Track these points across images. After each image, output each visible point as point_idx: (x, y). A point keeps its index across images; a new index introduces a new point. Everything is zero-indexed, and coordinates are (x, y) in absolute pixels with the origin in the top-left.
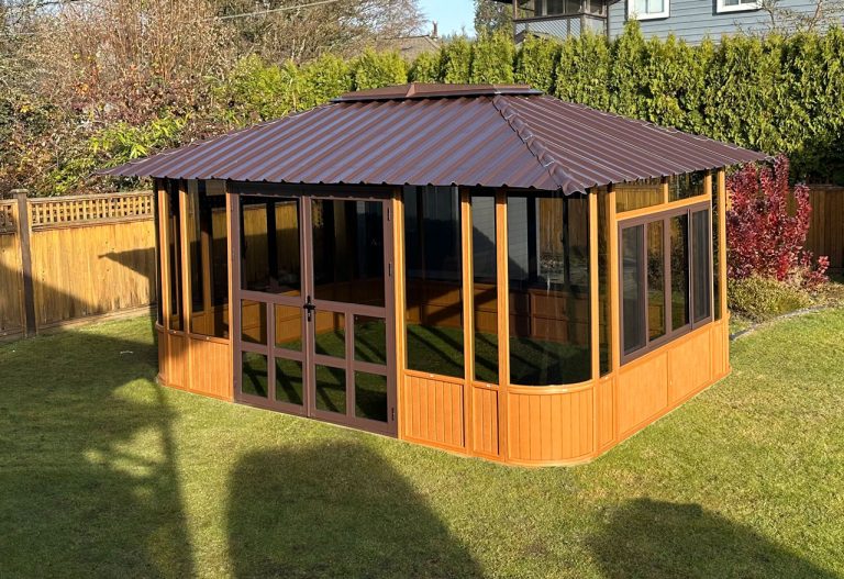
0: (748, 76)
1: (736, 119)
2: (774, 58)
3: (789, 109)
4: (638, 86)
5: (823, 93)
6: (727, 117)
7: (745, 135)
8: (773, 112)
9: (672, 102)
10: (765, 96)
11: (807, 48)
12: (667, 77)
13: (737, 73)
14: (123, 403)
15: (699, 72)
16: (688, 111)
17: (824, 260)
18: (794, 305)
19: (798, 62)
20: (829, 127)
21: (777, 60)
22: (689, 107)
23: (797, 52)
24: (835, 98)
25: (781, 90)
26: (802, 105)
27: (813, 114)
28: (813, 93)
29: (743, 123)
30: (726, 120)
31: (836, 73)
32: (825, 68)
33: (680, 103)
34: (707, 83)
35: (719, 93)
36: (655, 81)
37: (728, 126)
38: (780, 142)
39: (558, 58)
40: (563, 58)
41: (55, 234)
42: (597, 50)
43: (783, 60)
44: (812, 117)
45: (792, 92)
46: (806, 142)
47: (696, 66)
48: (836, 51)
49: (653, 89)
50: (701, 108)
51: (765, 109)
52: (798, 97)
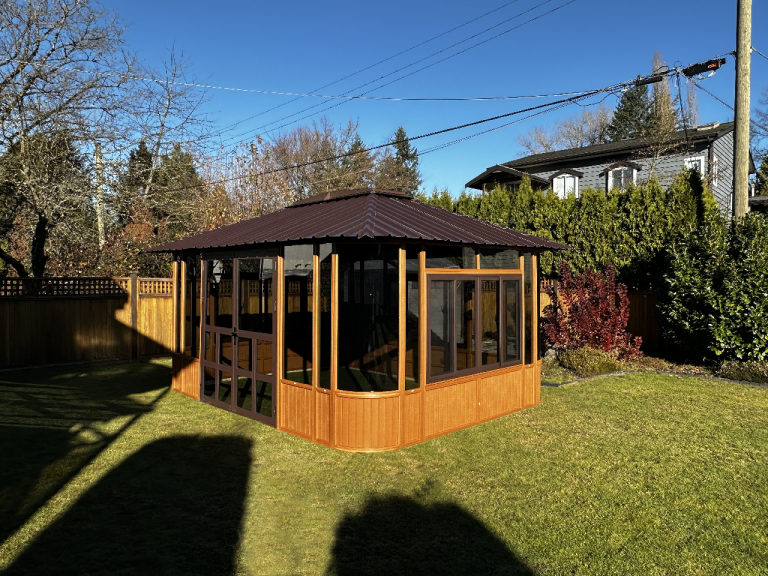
0: (595, 215)
1: (588, 244)
2: (613, 204)
3: (622, 237)
4: (527, 223)
5: (644, 226)
6: (582, 243)
7: (593, 256)
8: (611, 239)
9: (547, 233)
10: (606, 227)
11: (634, 195)
12: (544, 217)
13: (588, 214)
14: (130, 400)
15: (565, 213)
16: (557, 239)
17: (638, 339)
18: (611, 368)
19: (628, 205)
20: (648, 249)
21: (616, 205)
22: (559, 237)
23: (628, 199)
24: (652, 229)
25: (616, 225)
26: (630, 234)
27: (638, 240)
28: (637, 226)
29: (593, 247)
30: (581, 244)
31: (653, 212)
32: (646, 209)
33: (553, 234)
34: (570, 220)
35: (577, 227)
36: (537, 219)
37: (582, 249)
38: (616, 260)
39: (479, 207)
40: (482, 206)
41: (154, 300)
42: (503, 200)
43: (619, 205)
44: (637, 243)
45: (625, 226)
46: (634, 260)
47: (563, 208)
48: (653, 197)
49: (536, 225)
50: (566, 237)
51: (606, 237)
52: (628, 229)
